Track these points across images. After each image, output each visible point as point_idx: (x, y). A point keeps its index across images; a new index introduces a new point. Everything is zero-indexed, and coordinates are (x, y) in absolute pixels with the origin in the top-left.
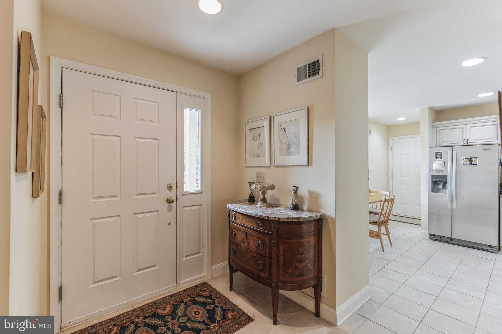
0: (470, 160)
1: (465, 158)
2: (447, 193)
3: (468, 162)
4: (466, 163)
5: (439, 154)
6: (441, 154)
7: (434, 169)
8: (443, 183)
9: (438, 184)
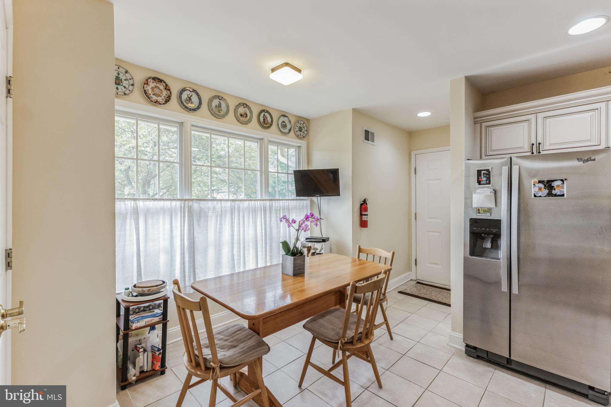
0: (549, 185)
1: (537, 181)
2: (499, 259)
3: (543, 189)
4: (540, 192)
5: (484, 174)
6: (488, 173)
7: (474, 206)
8: (492, 236)
9: (483, 239)
